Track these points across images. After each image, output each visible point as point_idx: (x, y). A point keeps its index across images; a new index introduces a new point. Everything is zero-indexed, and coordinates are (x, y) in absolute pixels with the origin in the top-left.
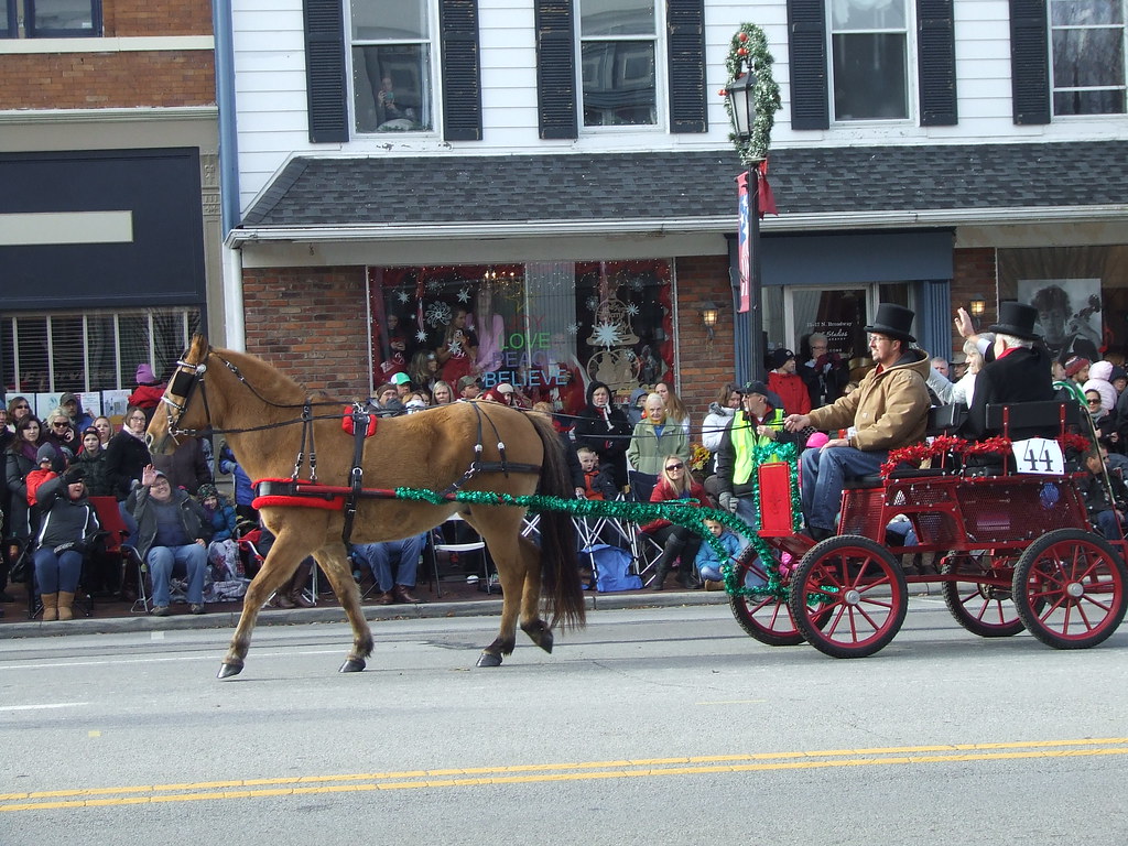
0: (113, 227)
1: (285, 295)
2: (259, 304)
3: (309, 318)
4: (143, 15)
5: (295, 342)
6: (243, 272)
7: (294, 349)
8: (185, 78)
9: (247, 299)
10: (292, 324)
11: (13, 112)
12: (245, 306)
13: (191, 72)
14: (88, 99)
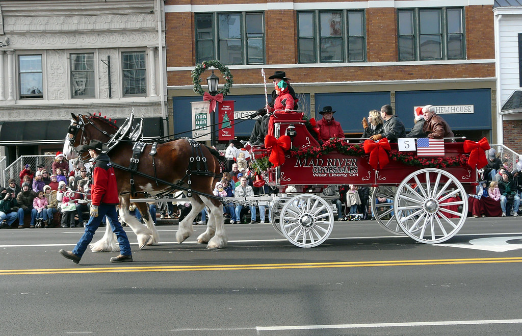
0: (469, 109)
1: (514, 127)
2: (507, 129)
3: (520, 133)
4: (478, 54)
5: (516, 139)
6: (503, 121)
7: (516, 141)
8: (488, 70)
9: (504, 128)
10: (516, 134)
11: (445, 79)
12: (503, 130)
13: (489, 69)
14: (464, 76)
